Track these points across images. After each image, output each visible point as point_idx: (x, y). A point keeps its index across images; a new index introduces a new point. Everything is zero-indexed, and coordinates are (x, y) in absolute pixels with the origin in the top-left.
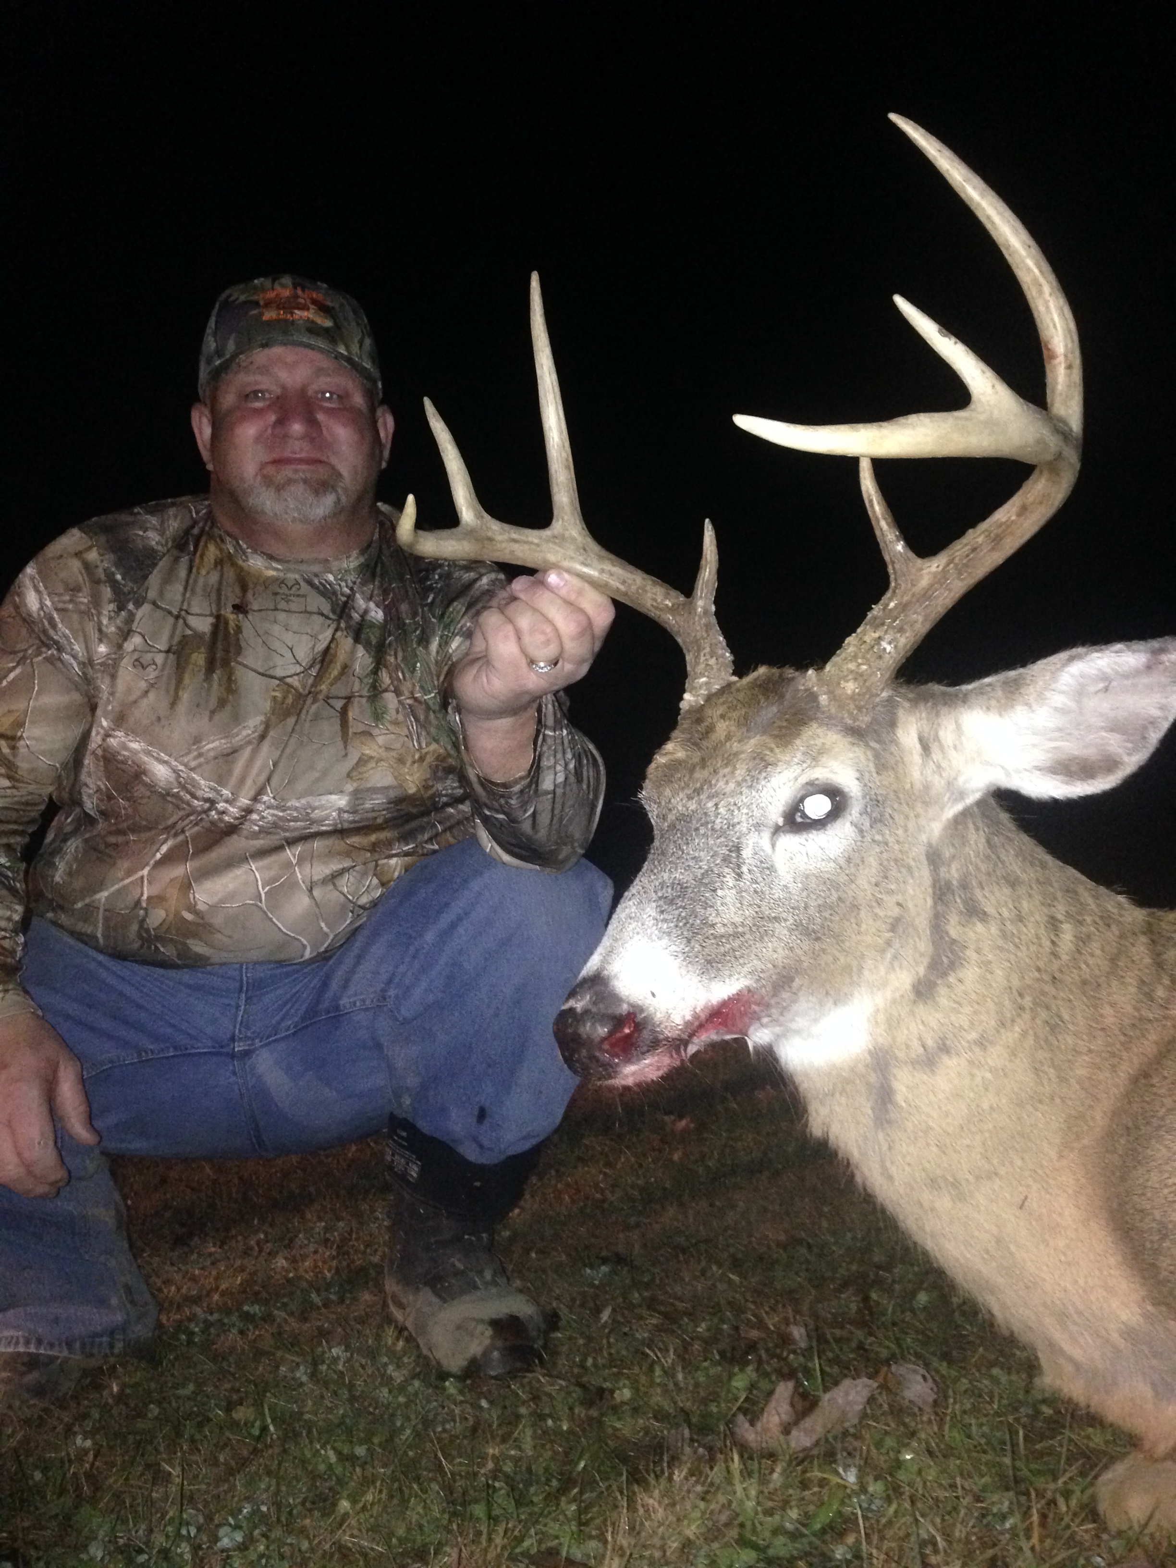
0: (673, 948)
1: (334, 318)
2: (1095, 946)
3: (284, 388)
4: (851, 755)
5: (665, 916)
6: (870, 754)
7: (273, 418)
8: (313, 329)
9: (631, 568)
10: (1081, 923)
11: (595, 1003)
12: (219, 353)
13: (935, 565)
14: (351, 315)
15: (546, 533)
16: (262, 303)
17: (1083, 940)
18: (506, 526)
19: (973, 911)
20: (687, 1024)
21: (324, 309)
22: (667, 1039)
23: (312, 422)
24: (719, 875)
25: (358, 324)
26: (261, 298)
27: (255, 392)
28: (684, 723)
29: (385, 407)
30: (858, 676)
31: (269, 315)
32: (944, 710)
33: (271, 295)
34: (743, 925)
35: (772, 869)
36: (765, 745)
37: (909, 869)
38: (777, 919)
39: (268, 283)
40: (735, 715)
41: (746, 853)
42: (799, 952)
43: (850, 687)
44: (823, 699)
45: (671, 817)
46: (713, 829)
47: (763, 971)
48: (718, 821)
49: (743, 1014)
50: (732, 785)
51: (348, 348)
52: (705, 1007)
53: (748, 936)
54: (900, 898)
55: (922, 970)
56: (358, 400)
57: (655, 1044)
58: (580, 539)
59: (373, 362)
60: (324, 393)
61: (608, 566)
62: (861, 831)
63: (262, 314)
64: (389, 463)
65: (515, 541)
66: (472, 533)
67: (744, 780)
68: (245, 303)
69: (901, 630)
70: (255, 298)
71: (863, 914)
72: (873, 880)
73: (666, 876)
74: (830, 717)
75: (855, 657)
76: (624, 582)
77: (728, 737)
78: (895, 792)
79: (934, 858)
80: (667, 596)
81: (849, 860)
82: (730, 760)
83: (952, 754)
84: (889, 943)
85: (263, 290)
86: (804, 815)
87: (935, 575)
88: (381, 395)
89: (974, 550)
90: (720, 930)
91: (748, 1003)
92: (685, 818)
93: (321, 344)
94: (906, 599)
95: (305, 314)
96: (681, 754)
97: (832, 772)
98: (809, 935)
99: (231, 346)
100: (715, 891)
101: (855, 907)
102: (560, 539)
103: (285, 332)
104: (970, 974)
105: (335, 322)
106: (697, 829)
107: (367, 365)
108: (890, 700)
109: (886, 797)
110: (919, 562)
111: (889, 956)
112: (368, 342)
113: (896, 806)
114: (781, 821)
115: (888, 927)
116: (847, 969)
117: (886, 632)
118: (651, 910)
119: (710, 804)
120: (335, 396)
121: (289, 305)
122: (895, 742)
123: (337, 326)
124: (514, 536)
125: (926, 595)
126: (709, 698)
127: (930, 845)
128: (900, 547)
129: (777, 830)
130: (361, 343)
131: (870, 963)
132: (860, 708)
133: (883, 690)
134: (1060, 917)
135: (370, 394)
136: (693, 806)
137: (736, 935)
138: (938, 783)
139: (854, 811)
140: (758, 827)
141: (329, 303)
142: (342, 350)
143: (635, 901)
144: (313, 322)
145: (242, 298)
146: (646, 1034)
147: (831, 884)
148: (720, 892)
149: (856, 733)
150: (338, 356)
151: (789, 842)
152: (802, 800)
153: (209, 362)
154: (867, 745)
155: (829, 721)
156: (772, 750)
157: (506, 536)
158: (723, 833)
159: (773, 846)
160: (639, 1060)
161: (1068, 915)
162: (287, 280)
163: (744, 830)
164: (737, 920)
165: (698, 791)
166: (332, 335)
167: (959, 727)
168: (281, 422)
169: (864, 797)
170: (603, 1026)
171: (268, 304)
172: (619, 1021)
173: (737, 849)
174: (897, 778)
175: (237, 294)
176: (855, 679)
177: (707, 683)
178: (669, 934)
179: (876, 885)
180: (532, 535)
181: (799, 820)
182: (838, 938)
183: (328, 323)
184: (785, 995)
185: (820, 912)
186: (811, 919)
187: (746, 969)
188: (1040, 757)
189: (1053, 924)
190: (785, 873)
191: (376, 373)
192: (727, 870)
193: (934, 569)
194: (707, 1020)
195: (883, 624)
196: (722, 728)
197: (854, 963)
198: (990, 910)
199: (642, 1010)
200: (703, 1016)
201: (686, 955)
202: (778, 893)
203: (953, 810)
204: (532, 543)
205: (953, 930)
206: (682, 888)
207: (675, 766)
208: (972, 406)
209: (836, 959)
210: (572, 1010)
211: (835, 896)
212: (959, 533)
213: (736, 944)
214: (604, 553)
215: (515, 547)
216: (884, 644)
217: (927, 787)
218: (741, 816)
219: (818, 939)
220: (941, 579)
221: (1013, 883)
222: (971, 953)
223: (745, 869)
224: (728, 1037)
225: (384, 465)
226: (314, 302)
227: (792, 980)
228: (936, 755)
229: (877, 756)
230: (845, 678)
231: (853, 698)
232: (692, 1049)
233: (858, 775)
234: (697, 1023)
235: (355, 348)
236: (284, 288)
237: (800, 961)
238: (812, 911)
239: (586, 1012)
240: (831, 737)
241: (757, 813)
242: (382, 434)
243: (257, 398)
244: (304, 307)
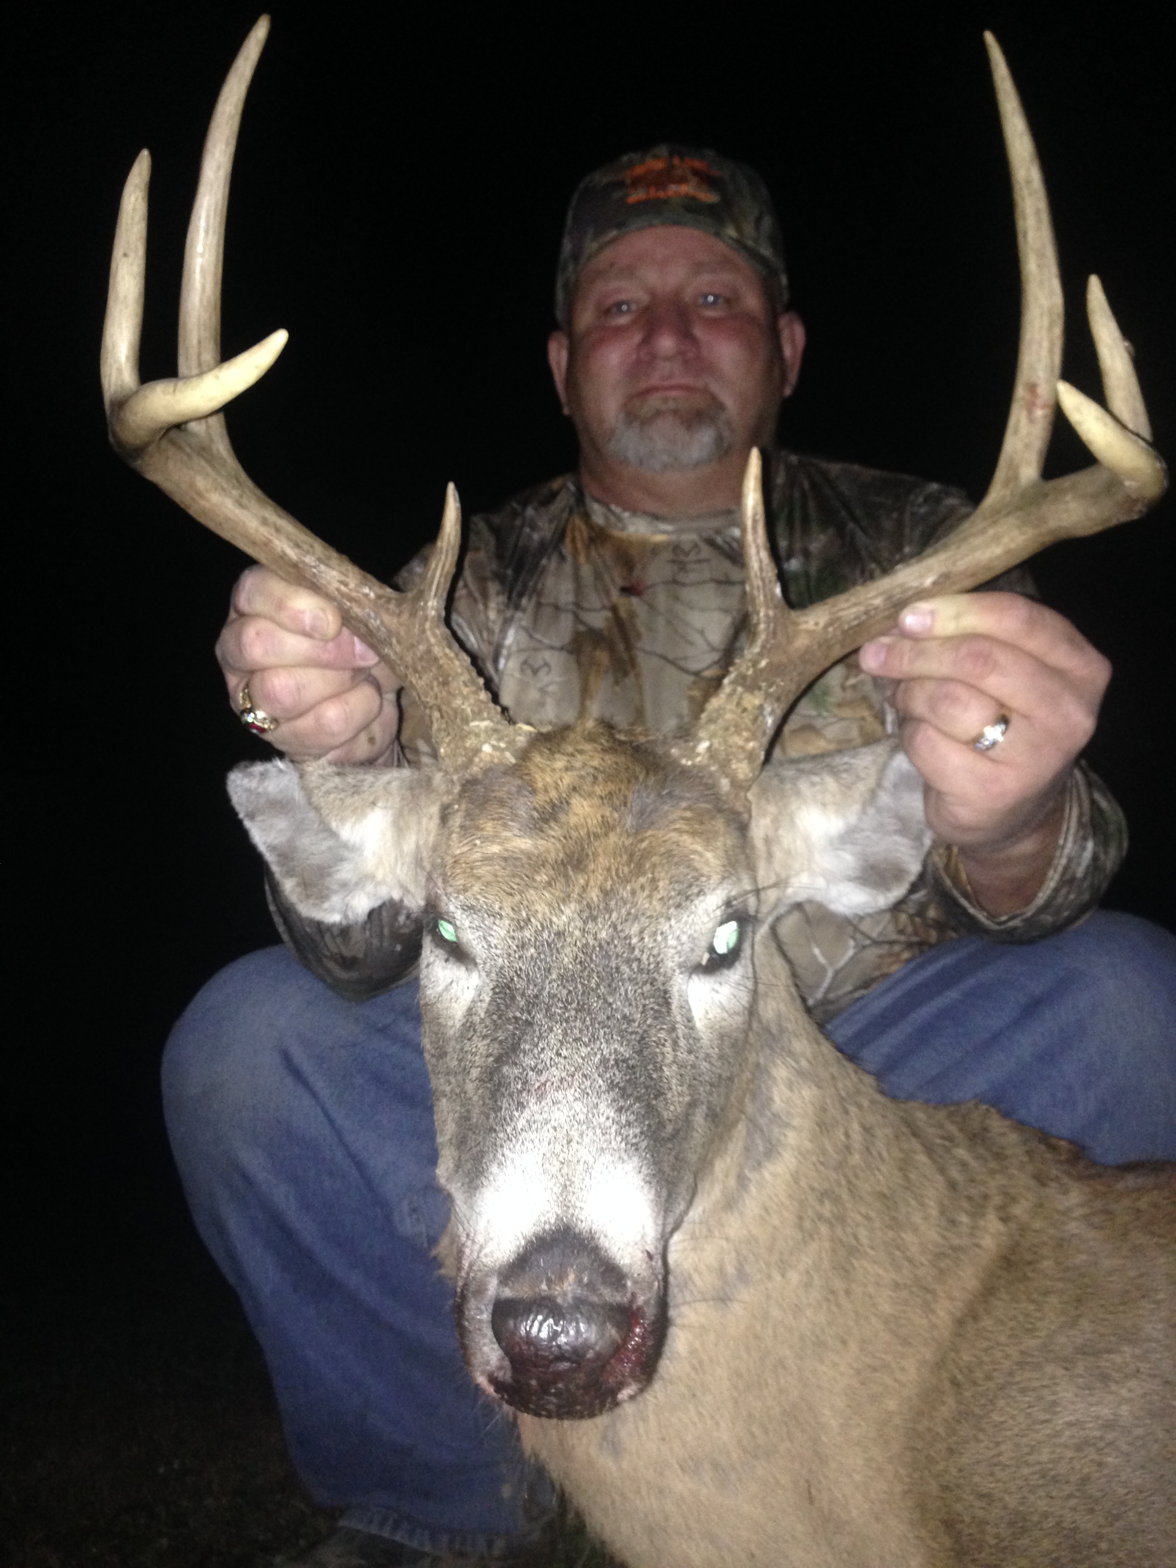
14: (745, 187)
16: (628, 181)
26: (628, 176)
31: (636, 196)
33: (639, 170)
63: (627, 194)
68: (608, 185)
70: (621, 177)
85: (632, 166)
88: (786, 296)
95: (683, 188)
103: (657, 213)
105: (723, 197)
107: (766, 251)
112: (767, 221)
120: (721, 301)
123: (726, 204)
130: (758, 222)
141: (715, 173)
142: (730, 231)
144: (693, 198)
166: (719, 213)
171: (636, 182)
226: (696, 173)
236: (657, 159)
242: (788, 351)
243: (620, 312)
244: (682, 180)
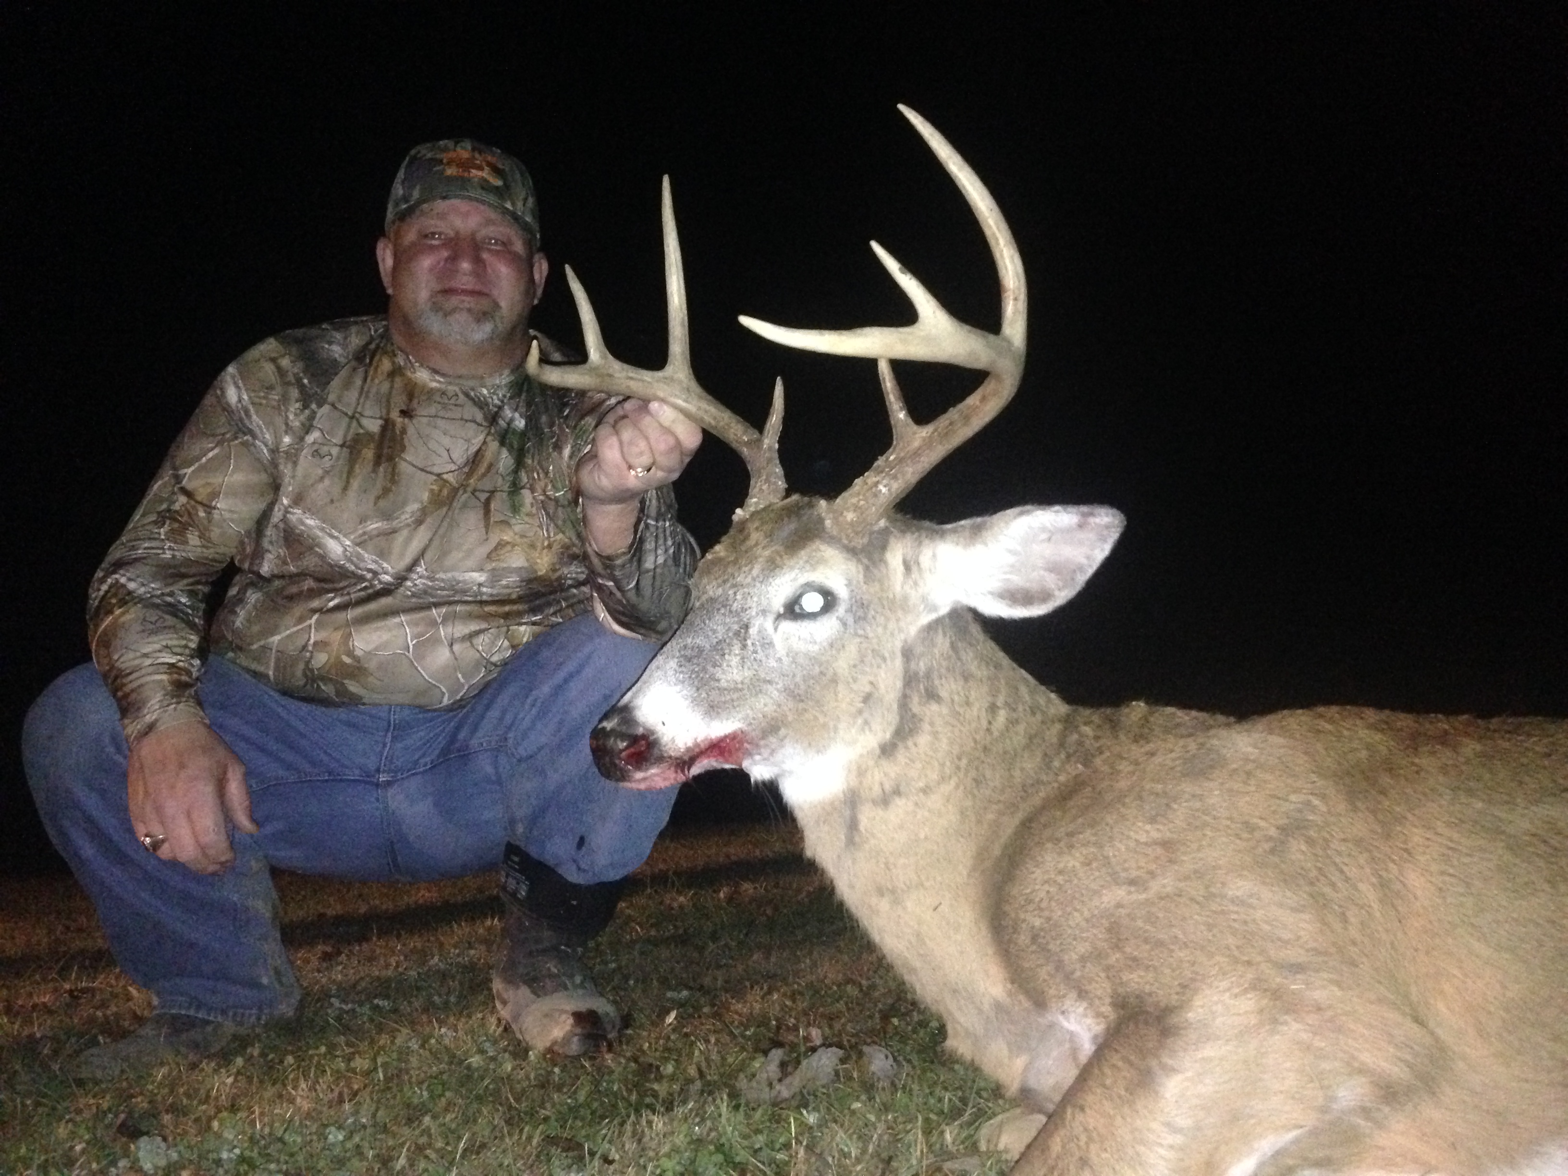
0: (685, 692)
1: (505, 180)
2: (1021, 728)
3: (457, 233)
4: (844, 567)
5: (683, 669)
6: (861, 568)
7: (445, 254)
8: (485, 186)
9: (722, 408)
10: (1014, 710)
11: (619, 725)
12: (405, 199)
13: (925, 432)
14: (518, 176)
15: (659, 374)
16: (445, 161)
17: (1013, 722)
18: (626, 366)
19: (932, 695)
20: (688, 749)
21: (497, 171)
22: (670, 757)
23: (478, 261)
24: (729, 645)
25: (523, 185)
26: (445, 157)
27: (434, 234)
28: (732, 532)
29: (541, 255)
30: (856, 508)
31: (449, 172)
32: (927, 542)
33: (453, 155)
34: (742, 683)
35: (771, 644)
36: (778, 552)
37: (884, 659)
38: (770, 682)
39: (450, 143)
40: (765, 528)
41: (753, 631)
42: (785, 708)
43: (850, 516)
44: (828, 523)
45: (704, 598)
46: (731, 612)
47: (754, 719)
48: (735, 605)
49: (738, 750)
50: (749, 580)
51: (513, 204)
52: (706, 739)
53: (745, 692)
54: (872, 678)
55: (888, 736)
56: (519, 247)
57: (661, 759)
58: (686, 381)
59: (534, 217)
60: (491, 239)
61: (704, 405)
62: (845, 624)
63: (444, 170)
64: (541, 300)
65: (631, 378)
66: (595, 370)
67: (758, 576)
68: (432, 159)
69: (895, 477)
70: (438, 156)
71: (841, 687)
72: (852, 663)
73: (689, 640)
74: (832, 538)
75: (859, 494)
76: (715, 418)
77: (757, 544)
78: (879, 599)
79: (907, 654)
80: (745, 433)
81: (831, 645)
82: (751, 562)
83: (927, 575)
84: (860, 712)
85: (446, 150)
86: (801, 608)
87: (924, 439)
88: (538, 245)
89: (951, 424)
90: (723, 684)
91: (741, 742)
92: (712, 600)
93: (492, 198)
94: (902, 454)
95: (480, 173)
96: (722, 554)
97: (827, 578)
98: (794, 697)
99: (416, 194)
100: (724, 655)
101: (834, 681)
102: (670, 380)
103: (463, 188)
104: (923, 740)
105: (505, 184)
106: (719, 609)
107: (528, 219)
108: (886, 528)
109: (870, 603)
110: (915, 427)
111: (860, 721)
112: (531, 200)
113: (880, 610)
114: (782, 611)
115: (861, 699)
116: (825, 726)
117: (883, 478)
118: (673, 664)
119: (731, 592)
120: (500, 242)
121: (466, 165)
122: (886, 563)
123: (507, 186)
124: (631, 375)
125: (917, 453)
126: (753, 515)
127: (906, 641)
128: (902, 415)
129: (779, 617)
130: (525, 200)
131: (842, 726)
132: (857, 533)
133: (879, 520)
134: (999, 704)
135: (529, 244)
136: (720, 591)
137: (736, 690)
138: (914, 596)
139: (841, 610)
140: (764, 612)
141: (500, 166)
142: (509, 206)
143: (664, 656)
144: (486, 180)
145: (429, 155)
146: (656, 752)
147: (814, 660)
148: (727, 656)
149: (852, 552)
150: (505, 211)
151: (787, 626)
152: (800, 596)
153: (397, 204)
154: (859, 560)
155: (832, 540)
156: (781, 557)
157: (624, 374)
158: (737, 614)
159: (776, 629)
160: (647, 769)
161: (1006, 704)
162: (468, 145)
163: (754, 613)
164: (739, 678)
165: (725, 582)
166: (502, 193)
167: (934, 556)
168: (453, 259)
169: (851, 599)
170: (622, 741)
171: (449, 163)
172: (635, 740)
173: (747, 627)
174: (882, 590)
175: (425, 151)
176: (855, 511)
177: (756, 503)
178: (683, 682)
179: (855, 666)
180: (647, 375)
181: (797, 609)
182: (819, 703)
183: (499, 183)
184: (772, 740)
185: (804, 681)
186: (797, 685)
187: (740, 716)
188: (996, 584)
189: (993, 709)
190: (780, 648)
191: (536, 227)
192: (735, 641)
193: (924, 434)
194: (707, 750)
195: (882, 472)
196: (755, 536)
197: (831, 724)
198: (943, 694)
199: (652, 732)
200: (702, 746)
201: (694, 700)
202: (773, 663)
203: (926, 619)
204: (643, 381)
205: (915, 706)
206: (701, 650)
207: (718, 561)
208: (916, 325)
209: (816, 718)
210: (604, 728)
211: (817, 669)
212: (944, 411)
213: (735, 696)
214: (704, 394)
215: (632, 384)
216: (881, 487)
217: (905, 598)
218: (752, 603)
219: (802, 701)
220: (928, 443)
221: (967, 677)
222: (926, 727)
223: (749, 642)
224: (727, 766)
225: (536, 302)
226: (489, 164)
227: (779, 729)
228: (915, 575)
229: (867, 569)
230: (848, 509)
231: (852, 524)
232: (696, 770)
233: (845, 582)
234: (697, 750)
235: (520, 204)
236: (464, 150)
237: (786, 716)
238: (798, 679)
239: (613, 730)
240: (830, 552)
241: (764, 602)
242: (537, 277)
243: (433, 238)
244: (480, 168)
